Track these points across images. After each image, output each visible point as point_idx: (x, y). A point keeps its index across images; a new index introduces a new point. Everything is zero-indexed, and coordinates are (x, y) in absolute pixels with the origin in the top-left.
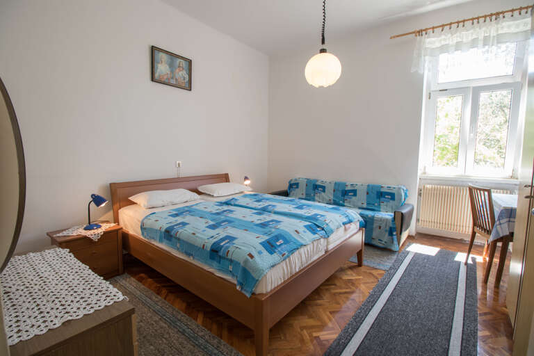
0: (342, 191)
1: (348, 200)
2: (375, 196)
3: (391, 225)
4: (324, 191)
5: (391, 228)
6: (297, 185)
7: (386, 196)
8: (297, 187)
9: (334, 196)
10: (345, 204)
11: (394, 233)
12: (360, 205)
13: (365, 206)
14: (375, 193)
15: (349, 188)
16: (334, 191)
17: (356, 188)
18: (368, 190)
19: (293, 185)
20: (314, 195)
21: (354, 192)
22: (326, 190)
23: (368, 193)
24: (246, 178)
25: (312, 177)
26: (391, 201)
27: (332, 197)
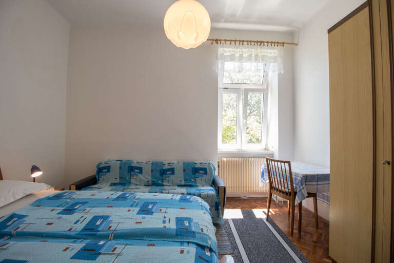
0: (160, 171)
1: (167, 179)
2: (191, 173)
3: (216, 200)
4: (141, 172)
5: (216, 203)
6: (108, 169)
7: (200, 172)
8: (109, 171)
9: (152, 176)
10: (165, 183)
11: (220, 208)
12: (179, 182)
13: (183, 183)
14: (191, 169)
15: (166, 167)
16: (152, 171)
17: (173, 167)
18: (184, 167)
19: (103, 169)
20: (130, 178)
21: (172, 171)
22: (143, 171)
23: (184, 170)
24: (35, 169)
25: (125, 157)
26: (204, 176)
27: (150, 178)
